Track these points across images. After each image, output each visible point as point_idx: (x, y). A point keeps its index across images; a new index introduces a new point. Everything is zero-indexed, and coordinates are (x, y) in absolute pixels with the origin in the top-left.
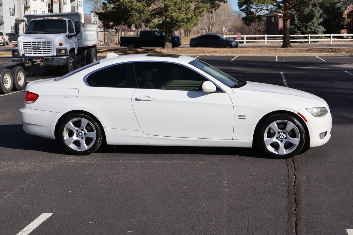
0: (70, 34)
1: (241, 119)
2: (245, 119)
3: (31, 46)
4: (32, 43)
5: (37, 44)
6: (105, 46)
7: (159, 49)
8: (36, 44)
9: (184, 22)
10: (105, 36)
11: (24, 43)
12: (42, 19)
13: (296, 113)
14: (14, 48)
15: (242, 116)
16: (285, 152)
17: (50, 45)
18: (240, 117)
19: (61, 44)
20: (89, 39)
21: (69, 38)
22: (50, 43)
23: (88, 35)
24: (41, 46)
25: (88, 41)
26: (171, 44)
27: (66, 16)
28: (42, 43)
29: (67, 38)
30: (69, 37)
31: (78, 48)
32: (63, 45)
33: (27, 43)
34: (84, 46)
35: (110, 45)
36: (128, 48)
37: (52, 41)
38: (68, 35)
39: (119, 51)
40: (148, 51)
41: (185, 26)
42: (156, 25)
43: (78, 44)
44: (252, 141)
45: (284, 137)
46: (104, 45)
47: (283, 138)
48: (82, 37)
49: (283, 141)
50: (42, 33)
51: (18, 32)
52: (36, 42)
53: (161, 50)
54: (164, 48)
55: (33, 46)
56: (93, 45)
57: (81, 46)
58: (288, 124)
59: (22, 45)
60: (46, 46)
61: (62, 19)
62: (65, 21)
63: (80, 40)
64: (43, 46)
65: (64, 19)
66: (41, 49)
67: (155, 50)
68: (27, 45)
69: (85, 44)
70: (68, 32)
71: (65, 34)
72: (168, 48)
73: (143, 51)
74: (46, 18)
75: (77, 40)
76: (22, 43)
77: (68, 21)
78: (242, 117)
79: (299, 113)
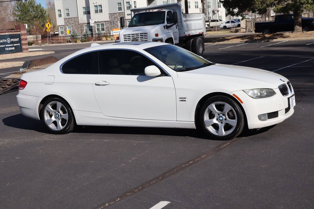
0: (169, 25)
1: (182, 101)
2: (185, 101)
3: (130, 38)
4: (131, 35)
5: (136, 36)
6: (247, 33)
7: (289, 33)
8: (134, 36)
9: (309, 3)
10: (246, 23)
11: (124, 35)
12: (144, 12)
13: (231, 94)
14: (116, 41)
15: (183, 98)
16: (224, 133)
17: (147, 36)
18: (181, 100)
19: (157, 35)
20: (193, 28)
21: (167, 29)
22: (147, 34)
23: (191, 24)
24: (139, 38)
25: (192, 30)
26: (301, 28)
27: (165, 8)
28: (139, 35)
29: (165, 29)
30: (167, 27)
31: (179, 37)
32: (159, 35)
33: (127, 36)
34: (186, 35)
35: (252, 32)
36: (263, 33)
37: (148, 32)
38: (166, 25)
39: (246, 38)
40: (276, 36)
41: (311, 8)
42: (279, 9)
43: (180, 34)
44: (194, 123)
45: (223, 118)
46: (245, 32)
47: (222, 120)
48: (183, 26)
49: (223, 123)
50: (142, 26)
51: (123, 26)
52: (134, 34)
53: (289, 35)
54: (293, 32)
55: (132, 38)
56: (198, 34)
57: (183, 35)
58: (225, 106)
59: (123, 38)
60: (143, 37)
61: (161, 11)
62: (165, 12)
63: (181, 29)
64: (140, 37)
65: (164, 10)
66: (139, 40)
67: (283, 35)
68: (127, 38)
69: (187, 33)
70: (167, 23)
71: (162, 25)
72: (298, 32)
73: (270, 36)
74: (148, 11)
75: (178, 29)
76: (123, 36)
77: (168, 12)
78: (183, 100)
79: (234, 95)
